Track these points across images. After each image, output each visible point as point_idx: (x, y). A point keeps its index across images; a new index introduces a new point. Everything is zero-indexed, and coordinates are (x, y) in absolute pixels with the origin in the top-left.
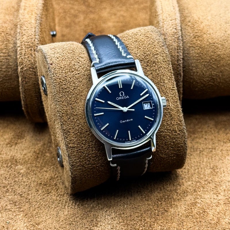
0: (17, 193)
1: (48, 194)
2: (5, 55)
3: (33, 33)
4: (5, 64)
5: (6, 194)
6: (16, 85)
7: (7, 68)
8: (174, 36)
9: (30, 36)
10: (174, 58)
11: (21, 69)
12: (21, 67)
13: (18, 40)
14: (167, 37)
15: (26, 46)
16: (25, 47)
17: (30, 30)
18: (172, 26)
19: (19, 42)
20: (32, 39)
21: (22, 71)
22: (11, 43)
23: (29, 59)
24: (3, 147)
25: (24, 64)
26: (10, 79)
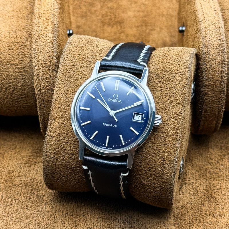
3: (50, 49)
8: (218, 49)
9: (47, 53)
10: (218, 74)
12: (39, 89)
13: (34, 58)
15: (43, 65)
16: (42, 67)
17: (47, 46)
18: (216, 37)
19: (36, 61)
20: (49, 56)
23: (47, 81)
25: (42, 86)
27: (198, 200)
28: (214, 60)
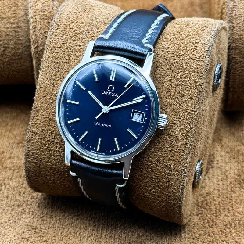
0: (36, 214)
1: (78, 217)
2: (14, 26)
4: (14, 38)
5: (21, 216)
6: (28, 67)
7: (16, 44)
9: (46, 3)
11: (35, 49)
12: (36, 46)
13: (31, 7)
14: (237, 4)
15: (41, 16)
16: (40, 19)
19: (32, 11)
20: (49, 6)
21: (37, 52)
22: (20, 9)
23: (46, 35)
24: (13, 148)
25: (39, 42)
26: (19, 59)
27: (227, 186)
28: (242, 17)
